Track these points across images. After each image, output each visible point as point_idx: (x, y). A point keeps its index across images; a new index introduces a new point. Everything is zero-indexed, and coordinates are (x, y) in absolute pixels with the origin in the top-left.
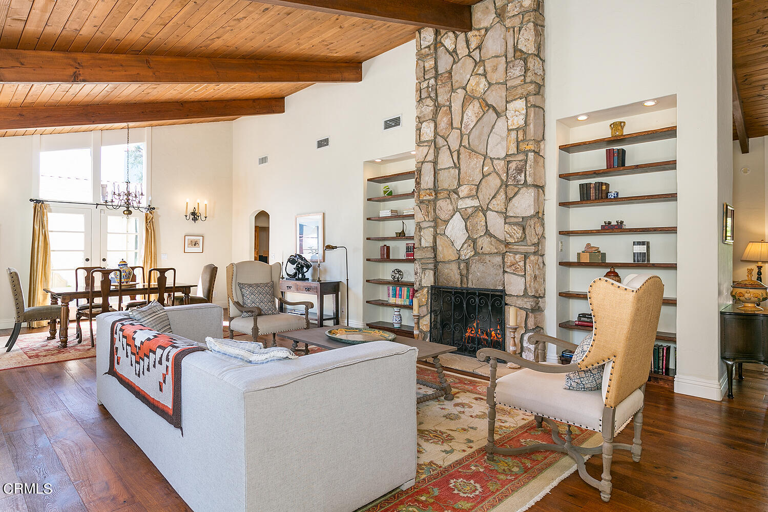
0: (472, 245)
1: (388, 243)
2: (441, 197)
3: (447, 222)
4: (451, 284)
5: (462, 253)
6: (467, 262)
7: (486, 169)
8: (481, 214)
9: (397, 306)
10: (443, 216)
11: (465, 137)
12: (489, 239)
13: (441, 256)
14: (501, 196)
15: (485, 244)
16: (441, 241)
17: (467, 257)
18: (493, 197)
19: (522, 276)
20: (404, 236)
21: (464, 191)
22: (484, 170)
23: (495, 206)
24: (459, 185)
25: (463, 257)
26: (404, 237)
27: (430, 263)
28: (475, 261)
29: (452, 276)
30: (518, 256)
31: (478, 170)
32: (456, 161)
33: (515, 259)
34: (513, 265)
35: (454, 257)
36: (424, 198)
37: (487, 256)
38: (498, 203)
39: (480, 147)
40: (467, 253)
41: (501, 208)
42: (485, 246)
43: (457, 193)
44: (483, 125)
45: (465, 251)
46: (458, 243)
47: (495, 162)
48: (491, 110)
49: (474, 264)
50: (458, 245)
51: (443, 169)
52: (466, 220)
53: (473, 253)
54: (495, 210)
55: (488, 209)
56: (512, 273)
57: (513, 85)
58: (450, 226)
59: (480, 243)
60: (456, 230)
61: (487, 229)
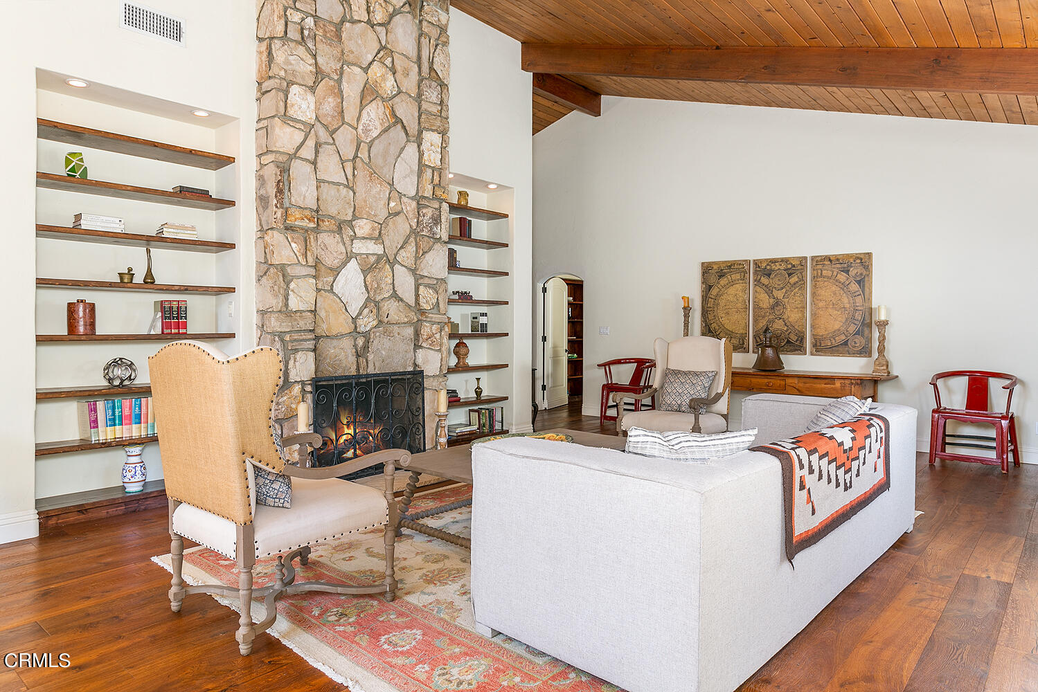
0: (375, 311)
1: (89, 296)
2: (325, 228)
3: (336, 271)
4: (340, 373)
5: (360, 322)
6: (366, 335)
7: (392, 204)
8: (388, 266)
9: (133, 443)
10: (330, 260)
11: (364, 147)
12: (396, 303)
13: (324, 326)
14: (411, 248)
15: (392, 310)
16: (324, 301)
17: (368, 329)
18: (402, 247)
19: (437, 350)
20: (153, 283)
21: (363, 227)
22: (390, 205)
23: (405, 259)
24: (355, 217)
25: (362, 329)
26: (151, 286)
27: (309, 340)
28: (378, 334)
29: (342, 358)
30: (435, 327)
31: (382, 202)
32: (350, 177)
33: (431, 331)
34: (430, 338)
35: (346, 328)
36: (296, 223)
37: (396, 327)
38: (407, 256)
39: (385, 170)
40: (366, 323)
41: (410, 262)
42: (392, 313)
43: (352, 228)
44: (390, 141)
45: (366, 319)
46: (354, 307)
47: (404, 199)
48: (399, 126)
49: (378, 338)
50: (354, 309)
51: (328, 182)
52: (365, 272)
53: (375, 323)
54: (404, 264)
55: (396, 261)
56: (429, 348)
57: (430, 110)
58: (341, 278)
59: (385, 308)
60: (351, 284)
61: (394, 291)
